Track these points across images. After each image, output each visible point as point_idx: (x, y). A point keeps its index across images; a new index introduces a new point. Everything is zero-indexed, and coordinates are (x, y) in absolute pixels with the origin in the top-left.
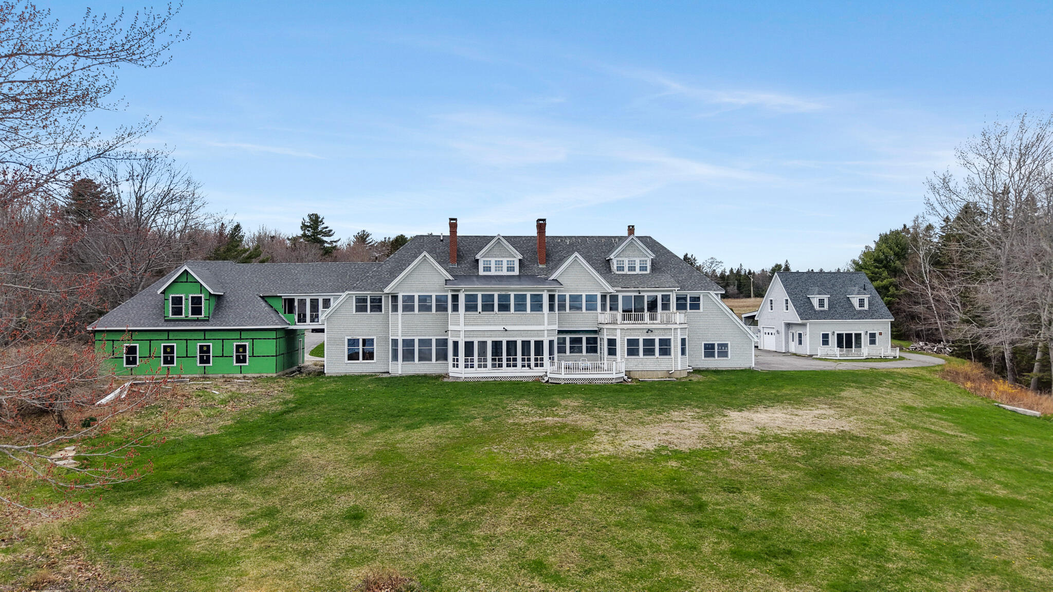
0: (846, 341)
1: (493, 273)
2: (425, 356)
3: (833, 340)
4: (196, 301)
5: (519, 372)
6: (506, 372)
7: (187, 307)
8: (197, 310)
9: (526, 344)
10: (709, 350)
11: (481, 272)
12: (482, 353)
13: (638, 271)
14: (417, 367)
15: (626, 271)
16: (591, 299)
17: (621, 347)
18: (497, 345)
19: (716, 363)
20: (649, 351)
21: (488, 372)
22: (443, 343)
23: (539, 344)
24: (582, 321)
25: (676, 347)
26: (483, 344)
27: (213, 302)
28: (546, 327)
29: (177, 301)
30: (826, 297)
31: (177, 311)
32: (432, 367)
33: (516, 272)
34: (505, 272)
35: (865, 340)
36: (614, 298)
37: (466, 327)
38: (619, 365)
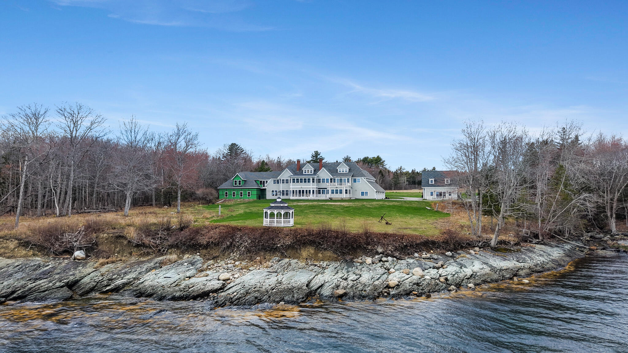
0: (440, 195)
1: (307, 173)
2: (287, 195)
3: (435, 194)
4: (240, 181)
5: (305, 198)
6: (302, 198)
7: (238, 183)
8: (240, 184)
9: (307, 191)
10: (363, 194)
11: (304, 173)
12: (297, 193)
13: (345, 172)
14: (285, 197)
15: (341, 172)
16: (327, 180)
17: (330, 192)
18: (300, 191)
19: (364, 197)
20: (337, 193)
21: (298, 198)
22: (289, 191)
23: (310, 191)
24: (322, 185)
25: (344, 192)
26: (296, 191)
27: (244, 182)
28: (311, 186)
29: (236, 181)
30: (433, 180)
31: (236, 184)
33: (313, 173)
34: (310, 173)
35: (447, 194)
36: (334, 180)
37: (293, 187)
38: (328, 196)
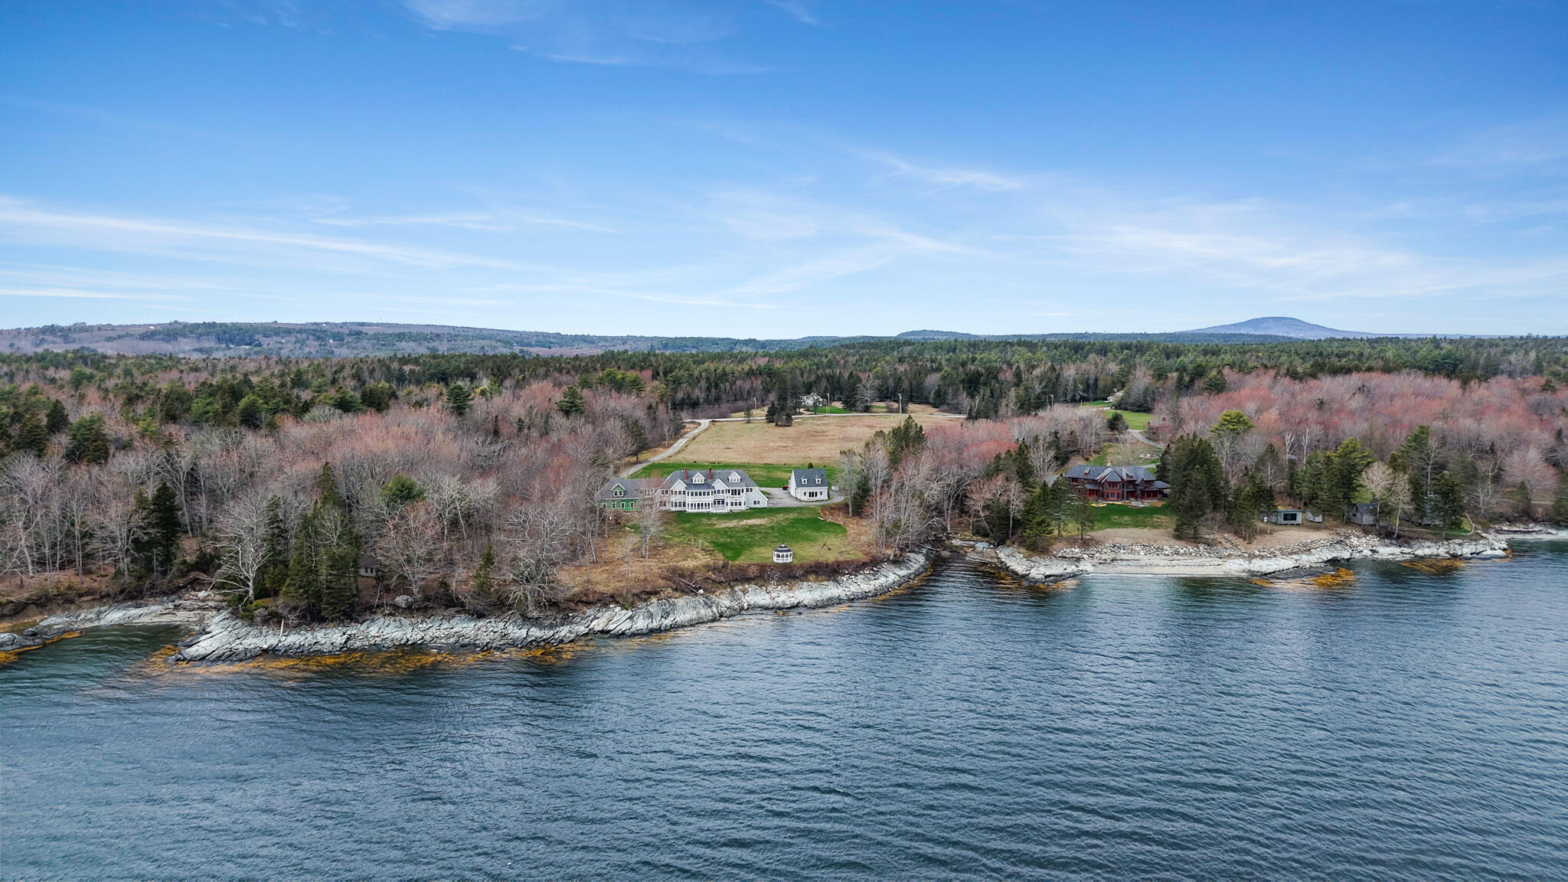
0: (811, 494)
1: (697, 483)
2: (680, 506)
3: (808, 494)
4: (621, 492)
5: (704, 510)
6: (701, 511)
7: (618, 494)
8: (621, 494)
10: (755, 502)
11: (694, 483)
13: (737, 481)
14: (678, 509)
15: (734, 481)
16: (723, 491)
17: (729, 504)
18: (698, 504)
19: (757, 506)
20: (736, 505)
21: (696, 511)
22: (684, 503)
23: (709, 504)
24: (720, 496)
25: (743, 504)
27: (624, 492)
28: (711, 500)
29: (616, 492)
30: (806, 480)
31: (616, 494)
32: (682, 509)
33: (703, 482)
34: (700, 483)
35: (818, 494)
37: (689, 500)
38: (726, 509)
